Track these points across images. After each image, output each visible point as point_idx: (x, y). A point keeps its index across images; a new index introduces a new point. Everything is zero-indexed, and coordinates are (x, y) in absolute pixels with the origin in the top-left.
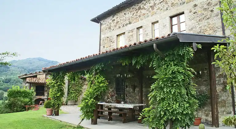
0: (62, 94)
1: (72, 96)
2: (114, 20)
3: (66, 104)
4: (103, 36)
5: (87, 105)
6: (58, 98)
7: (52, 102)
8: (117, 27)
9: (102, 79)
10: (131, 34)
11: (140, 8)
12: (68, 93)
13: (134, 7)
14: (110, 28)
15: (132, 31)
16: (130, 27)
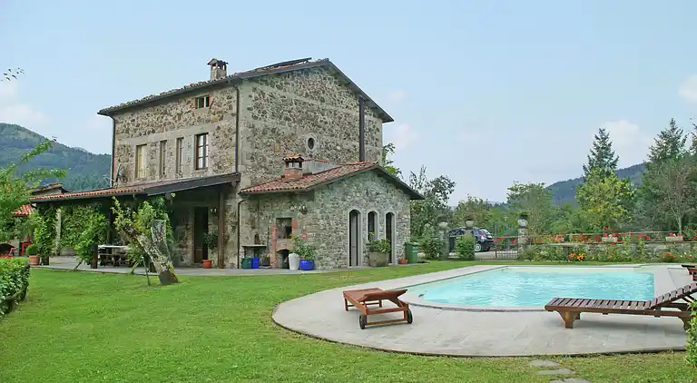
0: (54, 235)
1: (71, 237)
2: (134, 120)
3: (59, 255)
4: (117, 142)
5: (85, 247)
6: (49, 241)
7: (39, 246)
8: (137, 133)
9: (102, 217)
10: (153, 148)
11: (165, 113)
12: (62, 233)
13: (158, 107)
14: (127, 131)
15: (155, 144)
16: (152, 138)
